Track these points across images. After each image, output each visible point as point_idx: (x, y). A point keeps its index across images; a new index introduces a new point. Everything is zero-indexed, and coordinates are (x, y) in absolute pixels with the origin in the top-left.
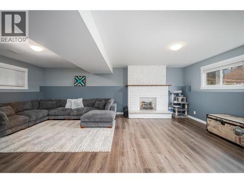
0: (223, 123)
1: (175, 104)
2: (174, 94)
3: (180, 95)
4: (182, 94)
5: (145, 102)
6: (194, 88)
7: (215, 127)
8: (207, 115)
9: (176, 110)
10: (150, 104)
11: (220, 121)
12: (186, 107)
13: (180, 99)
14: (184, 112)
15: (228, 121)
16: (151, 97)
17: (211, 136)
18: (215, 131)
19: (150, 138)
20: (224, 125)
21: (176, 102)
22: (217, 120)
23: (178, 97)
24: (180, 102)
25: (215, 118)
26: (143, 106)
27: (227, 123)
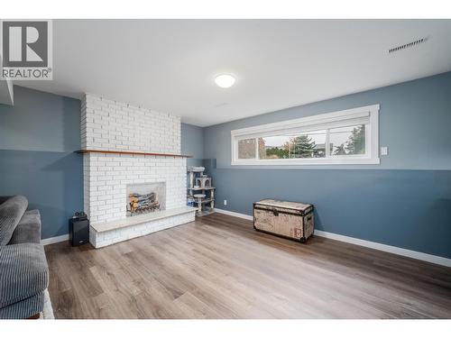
0: (276, 213)
1: (195, 192)
2: (194, 173)
3: (202, 174)
4: (204, 173)
5: (140, 193)
6: (221, 163)
7: (265, 221)
8: (254, 205)
9: (200, 202)
10: (152, 197)
11: (272, 211)
12: (212, 195)
13: (203, 181)
14: (209, 204)
15: (282, 210)
16: (154, 181)
17: (262, 236)
18: (266, 227)
19: (192, 289)
20: (278, 215)
21: (197, 188)
22: (268, 210)
23: (200, 179)
24: (203, 187)
25: (265, 207)
26: (136, 205)
27: (280, 212)
